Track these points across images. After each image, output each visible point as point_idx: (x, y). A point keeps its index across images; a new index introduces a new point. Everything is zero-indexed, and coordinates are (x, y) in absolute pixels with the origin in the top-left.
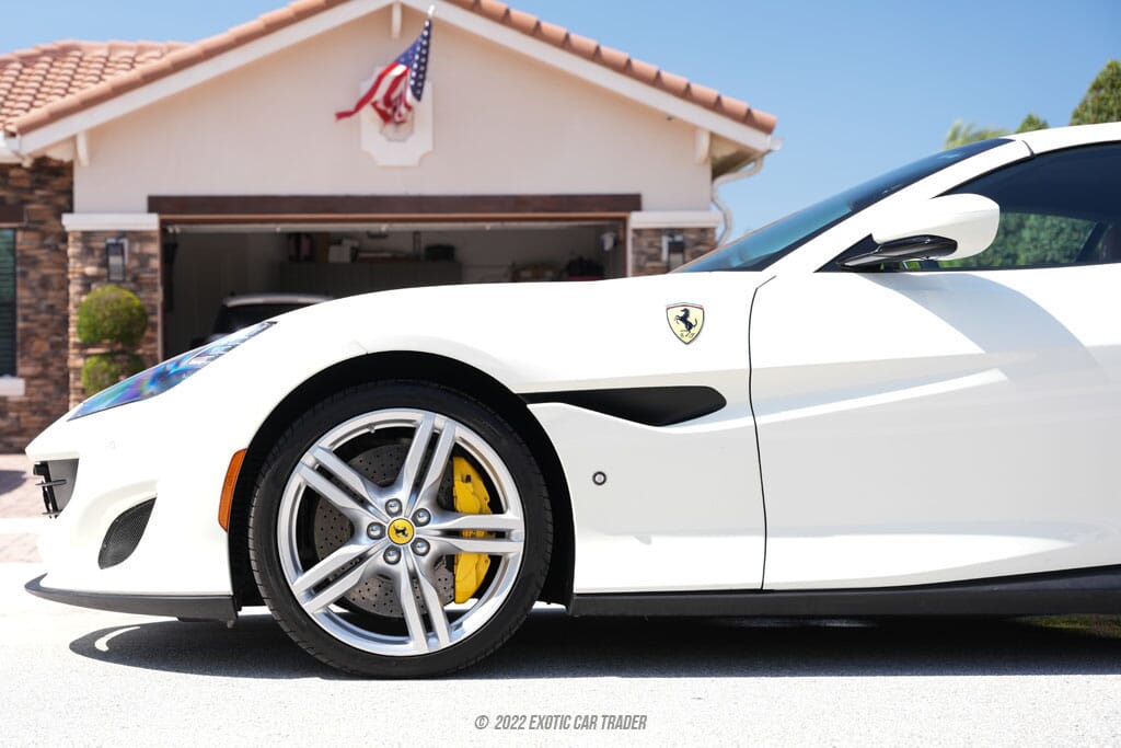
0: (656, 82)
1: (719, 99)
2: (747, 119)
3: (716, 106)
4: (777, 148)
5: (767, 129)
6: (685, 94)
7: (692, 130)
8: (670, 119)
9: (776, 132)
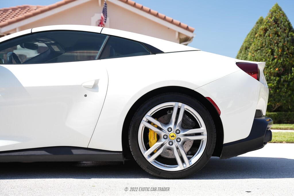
0: (164, 19)
1: (180, 24)
2: (187, 29)
3: (179, 25)
4: (194, 36)
5: (192, 31)
6: (172, 22)
7: (174, 31)
8: (169, 28)
9: (194, 32)
